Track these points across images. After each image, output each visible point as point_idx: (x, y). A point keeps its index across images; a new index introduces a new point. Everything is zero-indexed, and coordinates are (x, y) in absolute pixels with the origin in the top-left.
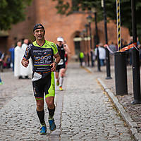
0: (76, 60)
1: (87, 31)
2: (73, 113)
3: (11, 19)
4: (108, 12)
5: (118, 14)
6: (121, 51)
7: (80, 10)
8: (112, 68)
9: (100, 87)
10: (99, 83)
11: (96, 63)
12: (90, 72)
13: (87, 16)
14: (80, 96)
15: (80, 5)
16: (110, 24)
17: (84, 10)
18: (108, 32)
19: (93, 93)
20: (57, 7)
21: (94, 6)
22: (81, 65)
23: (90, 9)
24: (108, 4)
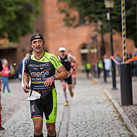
0: (83, 71)
1: (93, 43)
2: (79, 123)
3: (20, 32)
4: (114, 25)
5: (124, 27)
6: (126, 62)
7: (87, 23)
8: (118, 79)
9: (106, 98)
10: (105, 93)
11: (102, 74)
12: (96, 83)
13: (94, 28)
14: (86, 107)
15: (86, 18)
16: (116, 37)
17: (90, 22)
18: (114, 44)
19: (99, 103)
20: (65, 20)
21: (101, 19)
22: (88, 76)
23: (96, 22)
24: (114, 17)
